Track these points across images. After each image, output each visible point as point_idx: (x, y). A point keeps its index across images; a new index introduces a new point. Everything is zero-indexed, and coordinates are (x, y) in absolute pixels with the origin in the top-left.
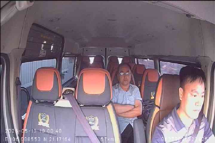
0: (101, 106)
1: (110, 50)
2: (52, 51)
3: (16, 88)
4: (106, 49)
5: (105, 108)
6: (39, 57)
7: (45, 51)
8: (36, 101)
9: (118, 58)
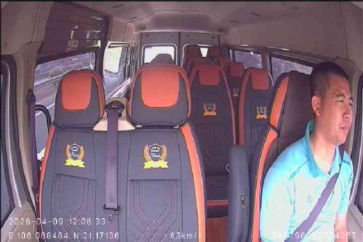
0: (172, 127)
1: (186, 35)
2: (88, 39)
3: (27, 108)
5: (179, 130)
6: (67, 51)
9: (201, 49)
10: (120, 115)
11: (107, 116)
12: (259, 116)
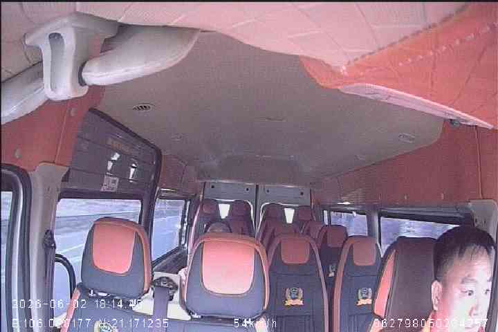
1: (266, 190)
4: (257, 186)
6: (102, 190)
7: (115, 179)
8: (90, 292)
9: (286, 210)
10: (171, 298)
11: (153, 296)
12: (362, 302)
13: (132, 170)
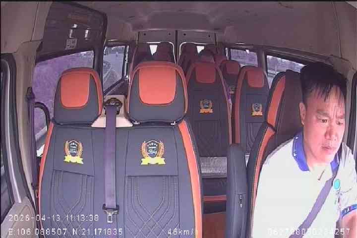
0: (169, 124)
1: (183, 34)
2: (86, 38)
4: (177, 31)
5: (175, 127)
6: (66, 49)
7: (75, 40)
9: (197, 47)
10: (118, 113)
11: (106, 114)
12: (255, 113)
13: (87, 32)
